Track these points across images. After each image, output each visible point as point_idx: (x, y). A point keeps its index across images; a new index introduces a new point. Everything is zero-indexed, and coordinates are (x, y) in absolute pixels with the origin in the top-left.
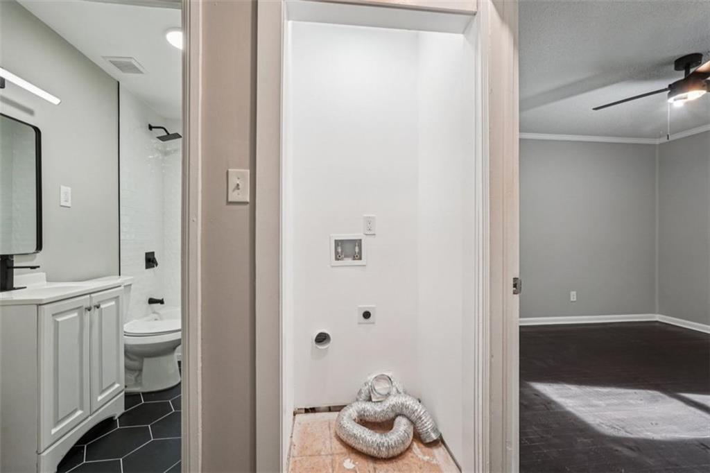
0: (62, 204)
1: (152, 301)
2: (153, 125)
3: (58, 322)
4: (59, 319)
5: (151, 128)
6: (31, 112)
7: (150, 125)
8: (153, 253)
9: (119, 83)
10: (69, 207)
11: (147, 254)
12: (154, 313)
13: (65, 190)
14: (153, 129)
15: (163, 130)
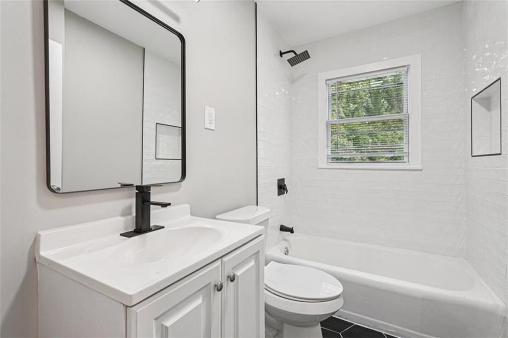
0: (206, 127)
1: (283, 229)
2: (283, 52)
3: (167, 328)
4: (168, 323)
5: (281, 54)
6: (177, 19)
7: (280, 51)
8: (283, 180)
9: (256, 3)
10: (213, 130)
11: (279, 180)
12: (284, 240)
13: (210, 111)
14: (283, 55)
15: (292, 53)
